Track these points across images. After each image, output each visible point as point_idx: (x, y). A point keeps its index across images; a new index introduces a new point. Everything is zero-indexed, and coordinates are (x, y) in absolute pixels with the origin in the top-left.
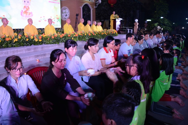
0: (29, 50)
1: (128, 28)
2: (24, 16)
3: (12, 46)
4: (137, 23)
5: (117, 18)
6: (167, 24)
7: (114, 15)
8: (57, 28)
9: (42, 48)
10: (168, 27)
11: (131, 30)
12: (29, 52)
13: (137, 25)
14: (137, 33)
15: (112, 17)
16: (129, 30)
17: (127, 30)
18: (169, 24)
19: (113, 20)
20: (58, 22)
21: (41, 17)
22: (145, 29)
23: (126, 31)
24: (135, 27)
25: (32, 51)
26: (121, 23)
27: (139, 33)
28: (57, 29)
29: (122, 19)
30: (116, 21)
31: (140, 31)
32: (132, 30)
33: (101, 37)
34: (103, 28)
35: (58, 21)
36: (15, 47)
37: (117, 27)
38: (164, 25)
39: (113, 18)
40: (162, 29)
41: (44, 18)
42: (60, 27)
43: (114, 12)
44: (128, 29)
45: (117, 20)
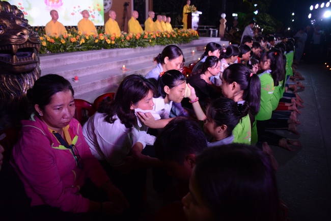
0: (104, 55)
1: (210, 27)
2: (49, 5)
3: (78, 50)
4: (225, 20)
5: (194, 11)
6: (269, 22)
7: (188, 7)
8: (99, 26)
9: (117, 53)
10: (271, 28)
11: (215, 31)
12: (104, 57)
13: (225, 23)
14: (225, 35)
15: (186, 9)
16: (213, 31)
17: (210, 31)
18: (272, 22)
19: (187, 15)
20: (100, 15)
21: (75, 8)
22: (237, 30)
23: (208, 32)
24: (221, 26)
25: (107, 56)
26: (200, 19)
27: (227, 35)
28: (99, 28)
29: (201, 13)
30: (191, 16)
31: (228, 32)
32: (217, 31)
33: (182, 40)
34: (173, 27)
35: (100, 13)
36: (82, 51)
37: (193, 25)
38: (265, 23)
39: (188, 12)
40: (262, 30)
41: (79, 9)
42: (102, 24)
43: (190, 1)
44: (211, 29)
45: (193, 14)
